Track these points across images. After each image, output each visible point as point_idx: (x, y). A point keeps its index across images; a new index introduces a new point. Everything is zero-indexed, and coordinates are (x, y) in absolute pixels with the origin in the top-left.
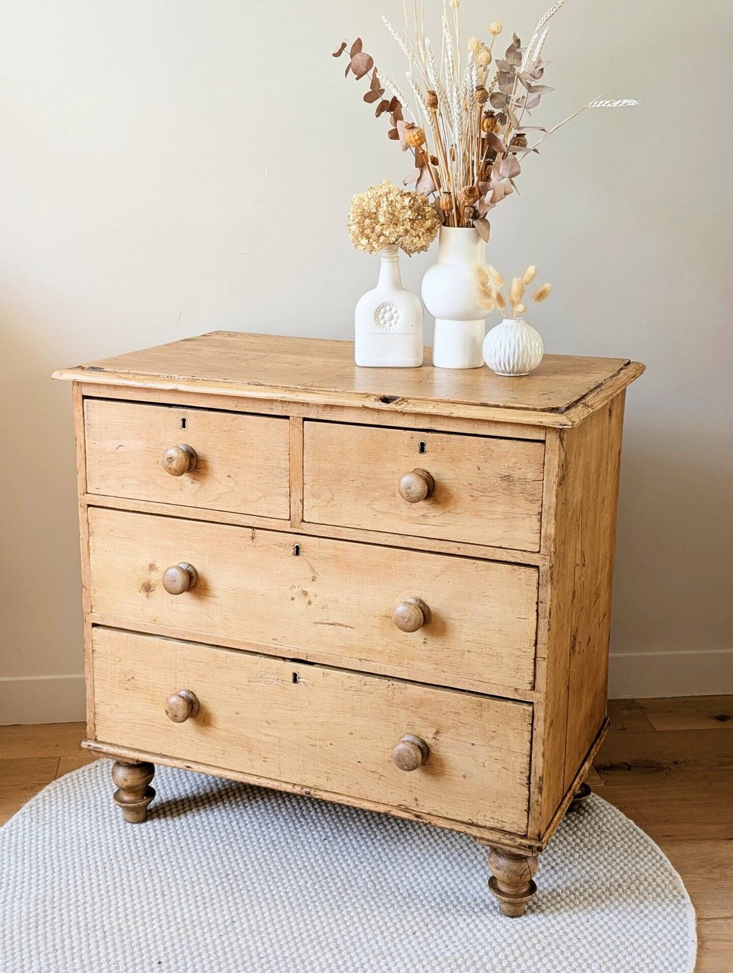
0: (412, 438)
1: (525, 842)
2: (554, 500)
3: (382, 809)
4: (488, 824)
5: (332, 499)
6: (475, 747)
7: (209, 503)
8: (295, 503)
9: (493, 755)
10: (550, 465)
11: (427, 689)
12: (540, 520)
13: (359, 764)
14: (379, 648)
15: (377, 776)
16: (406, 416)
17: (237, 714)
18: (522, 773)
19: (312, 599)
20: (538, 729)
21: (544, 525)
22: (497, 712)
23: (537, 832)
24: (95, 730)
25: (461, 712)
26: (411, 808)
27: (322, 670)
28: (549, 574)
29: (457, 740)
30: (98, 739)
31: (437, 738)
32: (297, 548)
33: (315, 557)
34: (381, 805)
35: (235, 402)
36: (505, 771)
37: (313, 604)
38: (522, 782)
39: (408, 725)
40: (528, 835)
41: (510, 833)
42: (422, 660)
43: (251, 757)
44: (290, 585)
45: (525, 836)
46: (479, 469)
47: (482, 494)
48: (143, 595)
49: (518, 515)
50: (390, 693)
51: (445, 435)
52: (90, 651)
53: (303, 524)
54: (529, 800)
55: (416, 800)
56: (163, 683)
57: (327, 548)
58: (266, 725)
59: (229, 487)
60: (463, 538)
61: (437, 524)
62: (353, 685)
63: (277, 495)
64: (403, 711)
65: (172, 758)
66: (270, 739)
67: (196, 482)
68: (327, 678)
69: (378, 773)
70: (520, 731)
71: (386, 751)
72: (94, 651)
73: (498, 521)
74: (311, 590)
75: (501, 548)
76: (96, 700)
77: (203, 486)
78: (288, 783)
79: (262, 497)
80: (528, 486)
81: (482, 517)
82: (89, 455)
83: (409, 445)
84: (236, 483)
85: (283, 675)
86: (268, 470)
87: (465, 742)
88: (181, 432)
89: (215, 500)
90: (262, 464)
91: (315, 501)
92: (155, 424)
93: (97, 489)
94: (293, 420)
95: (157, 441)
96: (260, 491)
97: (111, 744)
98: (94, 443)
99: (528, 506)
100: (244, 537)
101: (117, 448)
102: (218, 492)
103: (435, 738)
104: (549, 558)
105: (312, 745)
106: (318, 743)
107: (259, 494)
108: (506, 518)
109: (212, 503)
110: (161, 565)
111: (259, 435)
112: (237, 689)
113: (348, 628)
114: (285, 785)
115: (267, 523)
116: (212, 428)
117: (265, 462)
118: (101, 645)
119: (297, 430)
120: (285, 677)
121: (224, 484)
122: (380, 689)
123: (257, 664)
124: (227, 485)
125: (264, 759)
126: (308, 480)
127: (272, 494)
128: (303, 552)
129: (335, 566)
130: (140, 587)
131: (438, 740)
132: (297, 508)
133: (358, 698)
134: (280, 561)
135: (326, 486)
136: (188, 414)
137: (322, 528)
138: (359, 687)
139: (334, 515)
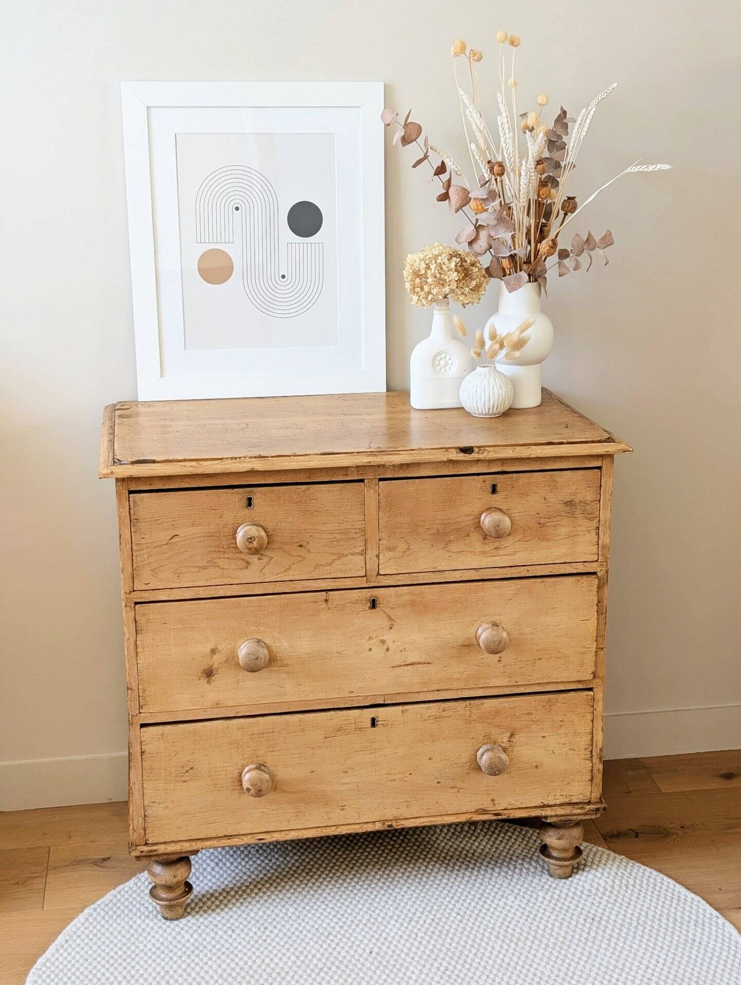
0: (484, 481)
1: (592, 807)
2: (609, 515)
3: (463, 818)
4: (558, 802)
5: (409, 549)
6: (545, 739)
7: (279, 576)
8: (370, 559)
9: (561, 741)
10: (605, 486)
11: (501, 700)
12: (598, 534)
13: (439, 784)
14: (456, 676)
15: (456, 790)
16: (479, 463)
17: (312, 772)
18: (586, 749)
19: (389, 644)
20: (598, 709)
21: (601, 537)
22: (564, 703)
23: (598, 796)
24: (145, 834)
25: (533, 711)
26: (489, 809)
27: (400, 708)
28: (605, 577)
29: (529, 737)
30: (152, 841)
31: (512, 740)
32: (374, 601)
33: (393, 606)
34: (461, 815)
35: (308, 474)
36: (572, 752)
37: (390, 651)
38: (586, 757)
39: (484, 736)
40: (593, 800)
41: (576, 804)
42: (496, 677)
43: (327, 810)
44: (367, 637)
45: (589, 803)
46: (545, 499)
47: (548, 520)
48: (204, 681)
49: (579, 533)
50: (468, 712)
51: (515, 475)
52: (139, 753)
53: (379, 577)
54: (592, 771)
55: (493, 800)
56: (228, 764)
57: (404, 595)
58: (343, 774)
59: (301, 556)
60: (532, 561)
61: (509, 553)
62: (432, 714)
63: (352, 554)
64: (480, 725)
65: (240, 837)
66: (348, 787)
67: (264, 558)
68: (406, 714)
69: (456, 788)
70: (584, 715)
71: (465, 765)
72: (144, 752)
73: (563, 541)
74: (389, 637)
75: (565, 563)
76: (146, 803)
77: (272, 560)
78: (368, 823)
79: (336, 560)
80: (587, 507)
81: (548, 540)
82: (136, 551)
83: (481, 488)
84: (309, 551)
85: (361, 722)
86: (342, 533)
87: (537, 737)
88: (247, 511)
89: (286, 571)
90: (336, 528)
91: (391, 554)
92: (216, 508)
93: (147, 584)
94: (369, 482)
95: (218, 525)
96: (334, 554)
97: (165, 843)
98: (143, 538)
99: (587, 523)
100: (317, 602)
101: (171, 539)
102: (289, 563)
103: (510, 741)
104: (605, 563)
105: (392, 781)
106: (397, 777)
107: (333, 557)
108: (569, 537)
109: (282, 574)
110: (224, 647)
111: (332, 501)
112: (312, 749)
113: (425, 665)
114: (365, 826)
115: (342, 583)
116: (281, 502)
117: (339, 526)
118: (152, 744)
119: (372, 491)
120: (362, 724)
121: (295, 554)
122: (458, 711)
123: (333, 719)
124: (298, 554)
125: (341, 808)
126: (384, 536)
127: (347, 555)
128: (380, 604)
129: (412, 611)
130: (200, 674)
131: (513, 742)
132: (372, 565)
133: (437, 724)
134: (356, 617)
135: (403, 538)
136: (254, 494)
137: (399, 577)
138: (438, 714)
139: (410, 563)
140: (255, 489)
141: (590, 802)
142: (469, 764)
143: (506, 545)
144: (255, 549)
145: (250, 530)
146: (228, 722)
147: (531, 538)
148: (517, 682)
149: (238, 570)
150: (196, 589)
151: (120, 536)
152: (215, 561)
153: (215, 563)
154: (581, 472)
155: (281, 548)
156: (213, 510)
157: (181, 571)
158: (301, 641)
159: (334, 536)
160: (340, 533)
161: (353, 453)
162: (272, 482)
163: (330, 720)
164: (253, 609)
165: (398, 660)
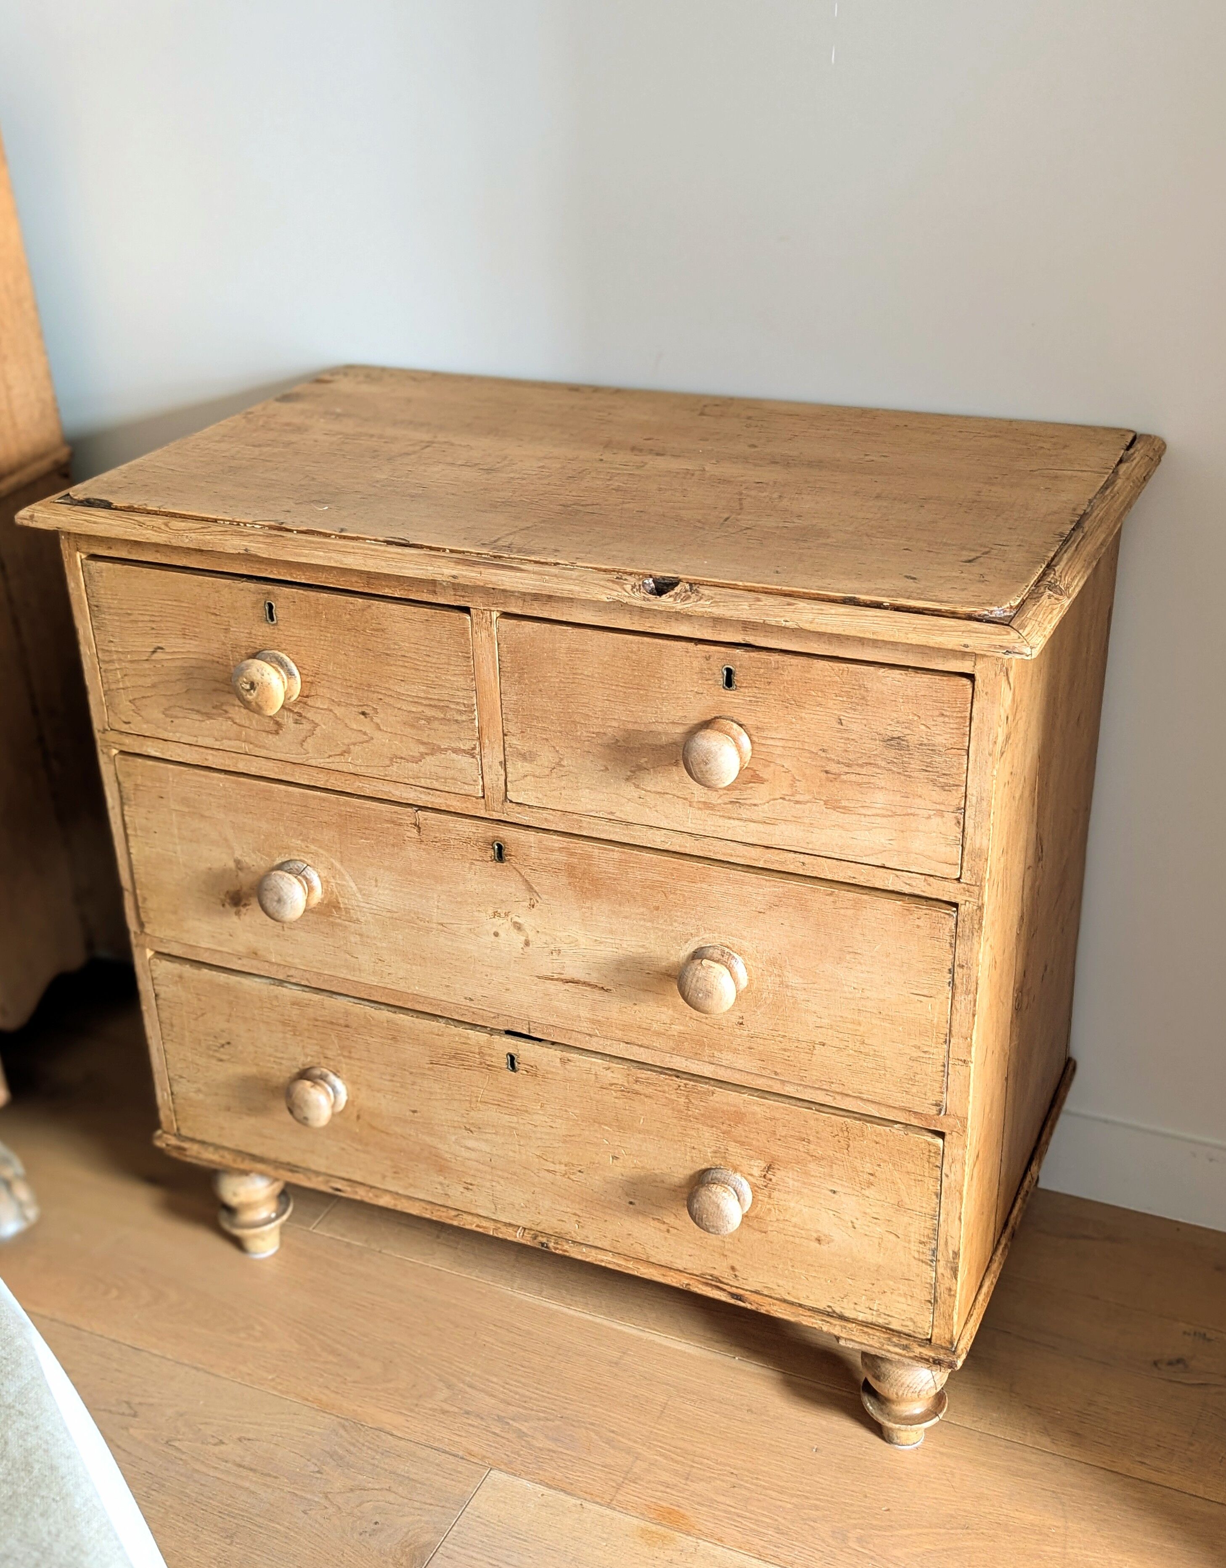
0: (708, 658)
2: (988, 786)
3: (671, 1279)
4: (861, 1317)
5: (559, 764)
6: (836, 1196)
7: (331, 760)
8: (490, 767)
9: (868, 1211)
10: (982, 721)
11: (748, 1097)
12: (961, 823)
13: (631, 1206)
15: (663, 1227)
16: (693, 619)
17: (414, 1112)
18: (920, 1242)
19: (532, 936)
20: (952, 1176)
21: (970, 830)
22: (876, 1142)
23: (948, 1336)
24: (175, 1120)
25: (811, 1138)
26: (724, 1280)
27: (557, 1052)
28: (976, 918)
29: (804, 1183)
30: (183, 1133)
31: (768, 1176)
32: (499, 848)
33: (535, 866)
34: (670, 1273)
36: (891, 1238)
37: (532, 947)
38: (922, 1257)
39: (715, 1152)
40: (933, 1341)
41: (900, 1335)
42: (735, 1051)
43: (442, 1180)
44: (490, 910)
45: (927, 1341)
46: (840, 723)
47: (846, 769)
48: (229, 911)
49: (915, 811)
50: (682, 1100)
51: (776, 657)
52: (150, 993)
53: (507, 804)
54: (934, 1287)
55: (732, 1268)
57: (553, 851)
58: (466, 1133)
59: (365, 734)
60: (810, 846)
61: (760, 819)
62: (615, 1081)
63: (455, 751)
64: (705, 1128)
65: (306, 1173)
66: (473, 1155)
67: (304, 721)
68: (567, 1067)
69: (664, 1223)
70: (920, 1178)
71: (679, 1190)
72: (158, 996)
73: (879, 820)
74: (528, 921)
75: (884, 867)
76: (172, 1074)
77: (318, 729)
78: (510, 1225)
79: (426, 754)
80: (938, 759)
81: (846, 810)
82: (103, 662)
83: (701, 672)
84: (378, 727)
85: (491, 1055)
86: (435, 706)
87: (819, 1187)
88: (268, 628)
89: (343, 754)
90: (422, 695)
91: (527, 767)
92: (216, 611)
93: (127, 723)
94: (478, 616)
95: (224, 644)
96: (423, 743)
98: (111, 642)
99: (937, 795)
100: (401, 824)
101: (153, 652)
103: (765, 1176)
104: (976, 888)
105: (548, 1171)
106: (558, 1168)
107: (422, 749)
108: (894, 814)
109: (337, 759)
110: (255, 861)
111: (412, 640)
112: (411, 1073)
113: (597, 991)
114: (504, 1229)
115: (441, 801)
116: (323, 624)
117: (429, 693)
118: (167, 986)
119: (486, 635)
120: (493, 1060)
121: (355, 727)
122: (664, 1092)
123: (442, 1035)
124: (361, 728)
125: (466, 1185)
126: (511, 728)
127: (446, 750)
128: (510, 855)
129: (570, 883)
130: (223, 897)
131: (770, 1180)
132: (494, 777)
133: (625, 1103)
134: (470, 868)
135: (547, 740)
136: (276, 596)
137: (545, 814)
138: (626, 1084)
139: (563, 792)
140: (277, 589)
141: (930, 1340)
143: (755, 802)
147: (807, 797)
148: (776, 1073)
149: (264, 734)
150: (202, 750)
152: (224, 708)
153: (225, 711)
154: (926, 678)
155: (331, 710)
156: (212, 614)
157: (174, 713)
158: (376, 886)
159: (420, 709)
160: (430, 705)
161: (444, 550)
162: (303, 581)
163: (438, 1035)
164: (295, 808)
165: (547, 966)
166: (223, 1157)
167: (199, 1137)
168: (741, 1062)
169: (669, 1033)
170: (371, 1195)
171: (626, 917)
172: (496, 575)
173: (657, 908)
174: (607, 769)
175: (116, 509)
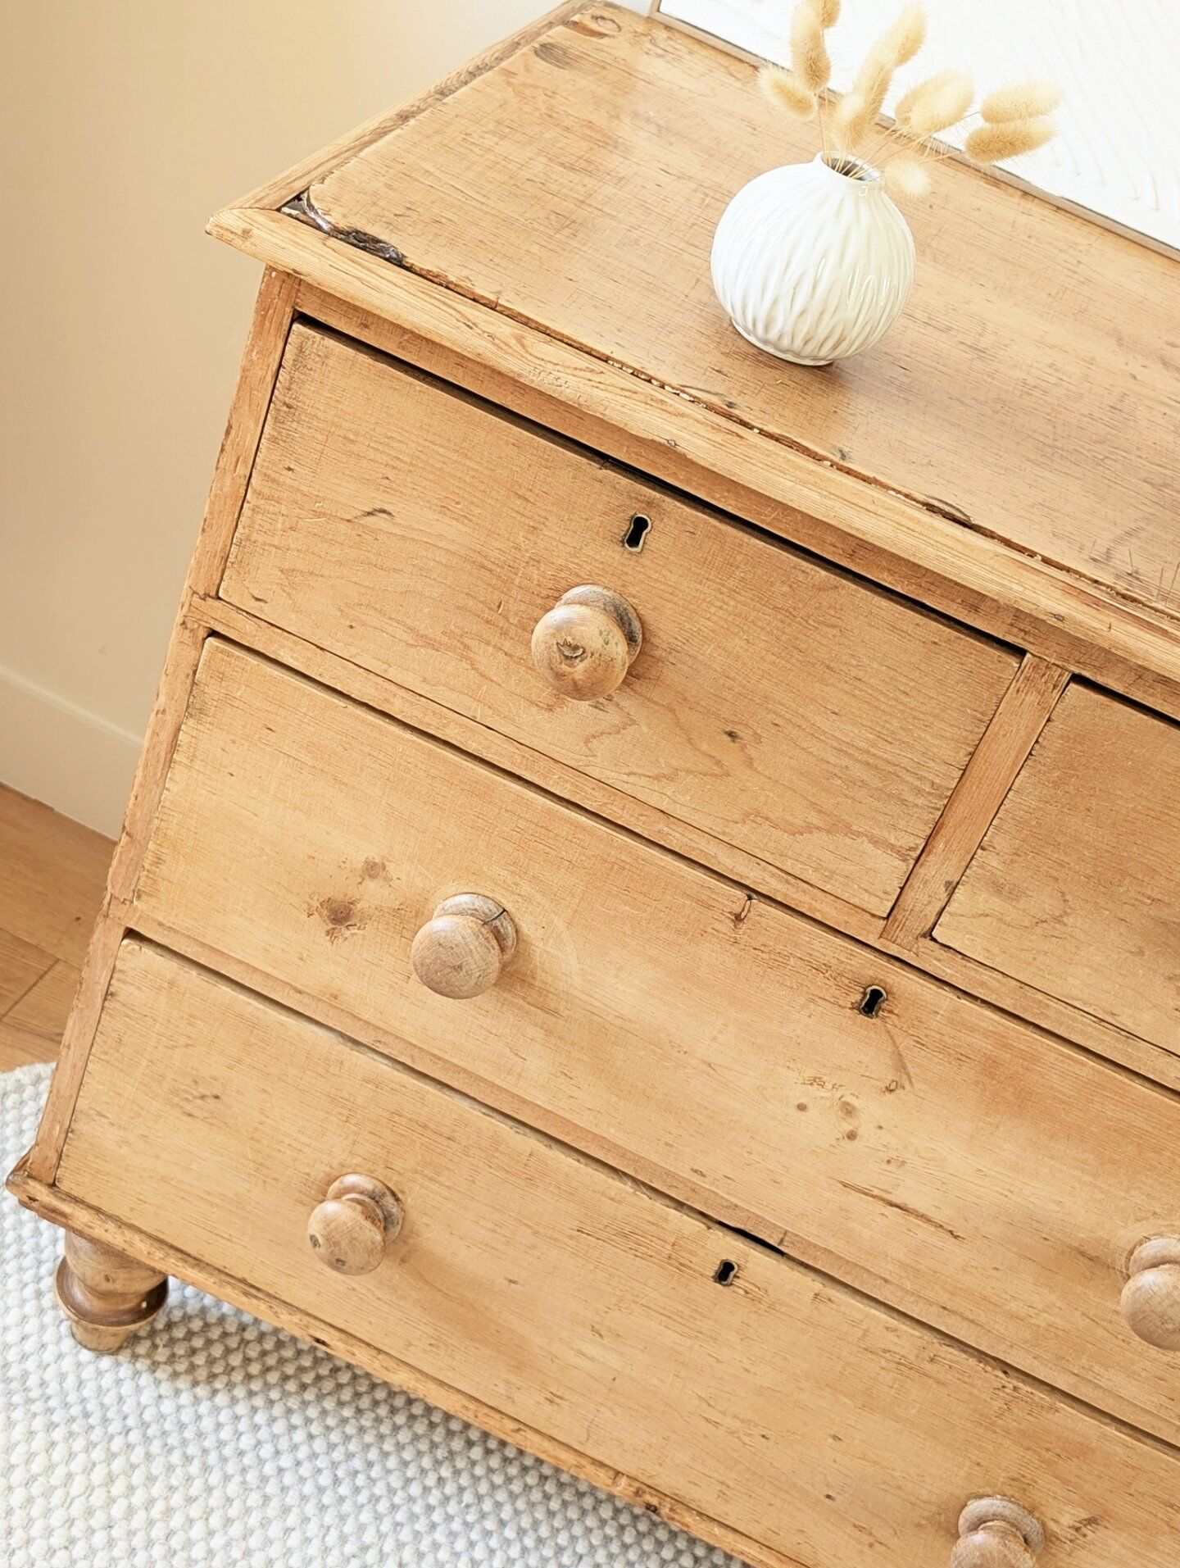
5: (1058, 920)
7: (632, 779)
8: (925, 883)
11: (1111, 1430)
13: (827, 1500)
14: (1014, 1306)
15: (866, 1539)
17: (511, 1281)
19: (865, 1128)
24: (58, 1165)
27: (816, 1284)
29: (1139, 1555)
30: (64, 1186)
31: (1084, 1530)
32: (876, 996)
33: (926, 1040)
37: (857, 1143)
39: (1014, 1478)
42: (1133, 1375)
43: (512, 1378)
44: (810, 1073)
48: (318, 926)
50: (998, 1404)
52: (100, 990)
53: (927, 942)
56: (308, 1141)
57: (975, 1030)
58: (589, 1334)
59: (718, 763)
62: (892, 1348)
63: (875, 842)
64: (1015, 1448)
65: (274, 1303)
66: (588, 1365)
67: (611, 708)
68: (822, 1307)
69: (871, 1534)
72: (112, 994)
74: (872, 1109)
76: (81, 1104)
77: (631, 730)
78: (602, 1465)
79: (818, 829)
82: (259, 494)
84: (749, 763)
85: (691, 1253)
86: (877, 768)
88: (618, 555)
89: (657, 778)
90: (863, 745)
91: (997, 904)
92: (528, 495)
93: (258, 599)
94: (1036, 668)
95: (518, 548)
96: (820, 811)
97: (98, 1210)
98: (289, 469)
100: (709, 907)
101: (369, 514)
102: (675, 763)
103: (1077, 1529)
106: (728, 1421)
107: (814, 818)
109: (644, 782)
110: (406, 875)
111: (890, 662)
112: (536, 1233)
113: (941, 1233)
114: (591, 1469)
115: (807, 900)
116: (731, 583)
117: (874, 745)
118: (139, 988)
119: (1032, 698)
120: (694, 1259)
121: (704, 747)
122: (972, 1385)
123: (620, 1202)
124: (714, 753)
125: (549, 1396)
126: (1001, 842)
127: (858, 834)
128: (891, 1012)
129: (977, 1083)
130: (316, 904)
131: (1085, 1536)
132: (923, 900)
133: (895, 1379)
134: (802, 1007)
135: (1056, 880)
136: (662, 513)
137: (986, 975)
138: (912, 1358)
139: (1041, 958)
140: (670, 503)
142: (934, 1508)
144: (575, 684)
145: (583, 621)
146: (346, 1050)
150: (387, 685)
151: (230, 427)
152: (466, 641)
153: (467, 647)
155: (673, 711)
156: (520, 497)
157: (364, 617)
158: (616, 976)
159: (845, 762)
160: (868, 764)
161: (1032, 554)
162: (730, 509)
163: (612, 1199)
164: (522, 824)
165: (872, 1175)
166: (131, 1244)
167: (92, 1200)
168: (1130, 1390)
169: (1033, 1321)
170: (377, 1364)
171: (1052, 1158)
172: (1138, 638)
173: (1113, 1162)
174: (1141, 953)
175: (408, 269)
